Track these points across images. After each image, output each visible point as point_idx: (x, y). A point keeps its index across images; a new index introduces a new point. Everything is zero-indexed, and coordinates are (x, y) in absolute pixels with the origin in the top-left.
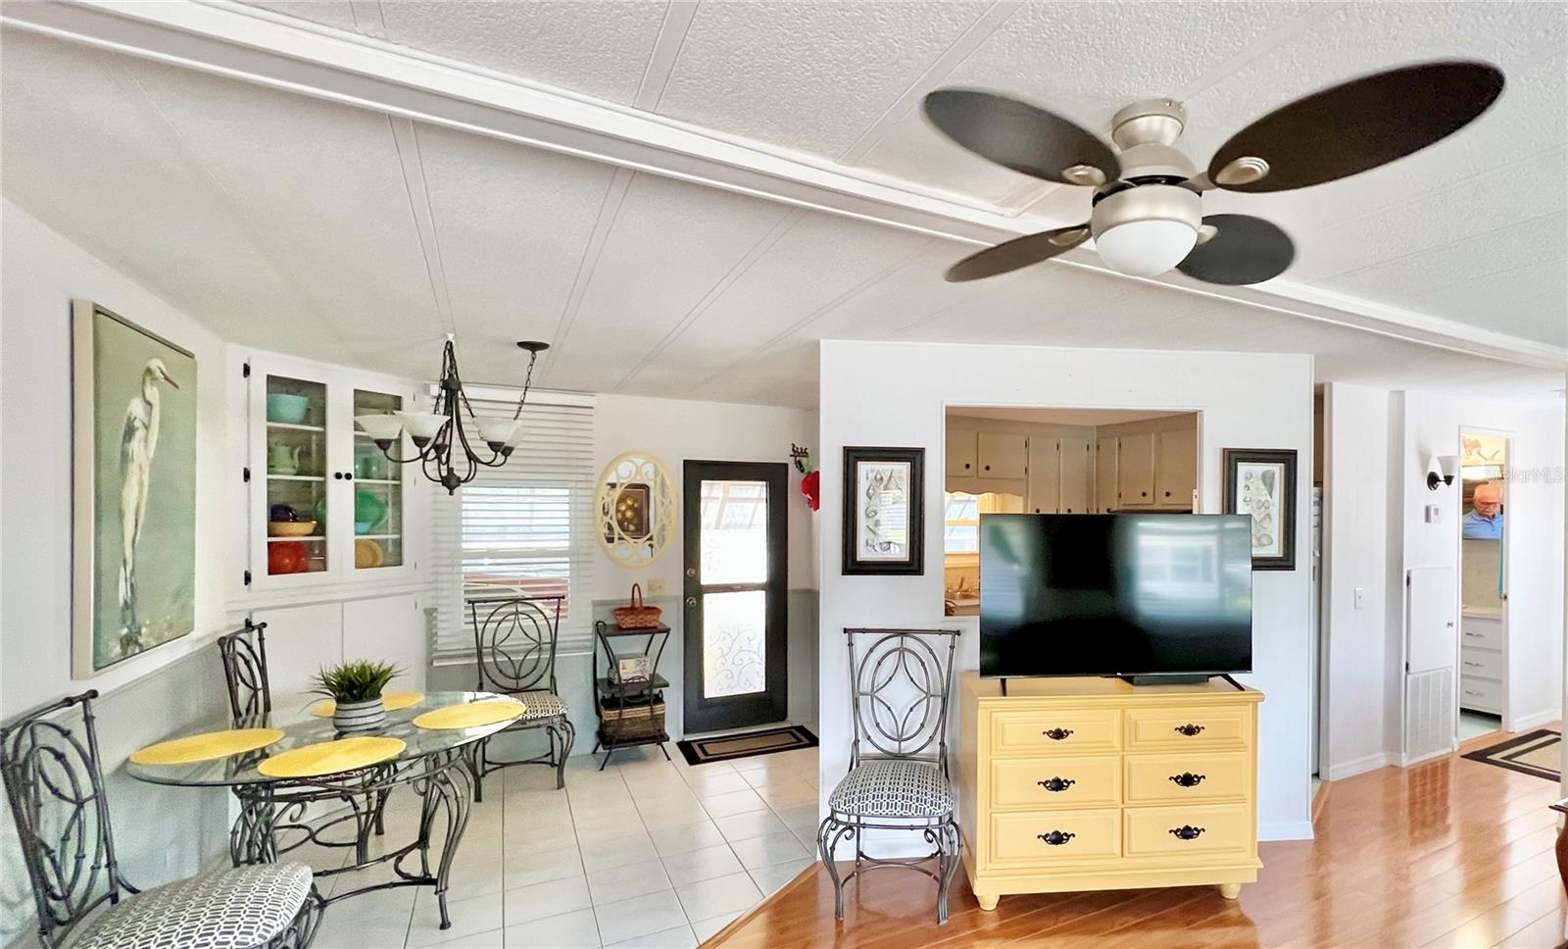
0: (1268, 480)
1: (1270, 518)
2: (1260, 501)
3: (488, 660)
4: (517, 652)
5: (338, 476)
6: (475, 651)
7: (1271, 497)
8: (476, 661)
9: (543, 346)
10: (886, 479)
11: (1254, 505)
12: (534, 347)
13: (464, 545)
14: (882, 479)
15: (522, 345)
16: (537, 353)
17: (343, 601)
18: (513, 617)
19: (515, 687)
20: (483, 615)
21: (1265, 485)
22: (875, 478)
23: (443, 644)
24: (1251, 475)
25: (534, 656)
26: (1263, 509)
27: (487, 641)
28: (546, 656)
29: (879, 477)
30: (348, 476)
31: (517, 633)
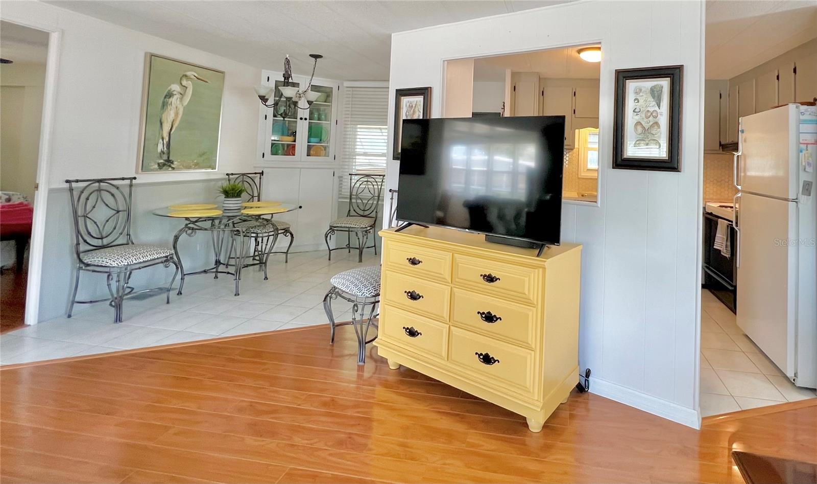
0: (656, 94)
1: (659, 127)
2: (648, 111)
3: (353, 201)
4: (365, 199)
5: (301, 119)
6: (349, 196)
7: (659, 107)
8: (349, 201)
9: (320, 57)
10: (414, 106)
11: (644, 116)
12: (316, 57)
13: (357, 150)
14: (412, 106)
15: (311, 55)
16: (317, 59)
17: (301, 168)
18: (365, 183)
19: (362, 214)
20: (354, 179)
21: (654, 97)
22: (410, 105)
23: (345, 192)
24: (641, 90)
25: (371, 202)
26: (651, 118)
27: (354, 193)
28: (375, 202)
29: (411, 105)
30: (306, 119)
31: (366, 191)
